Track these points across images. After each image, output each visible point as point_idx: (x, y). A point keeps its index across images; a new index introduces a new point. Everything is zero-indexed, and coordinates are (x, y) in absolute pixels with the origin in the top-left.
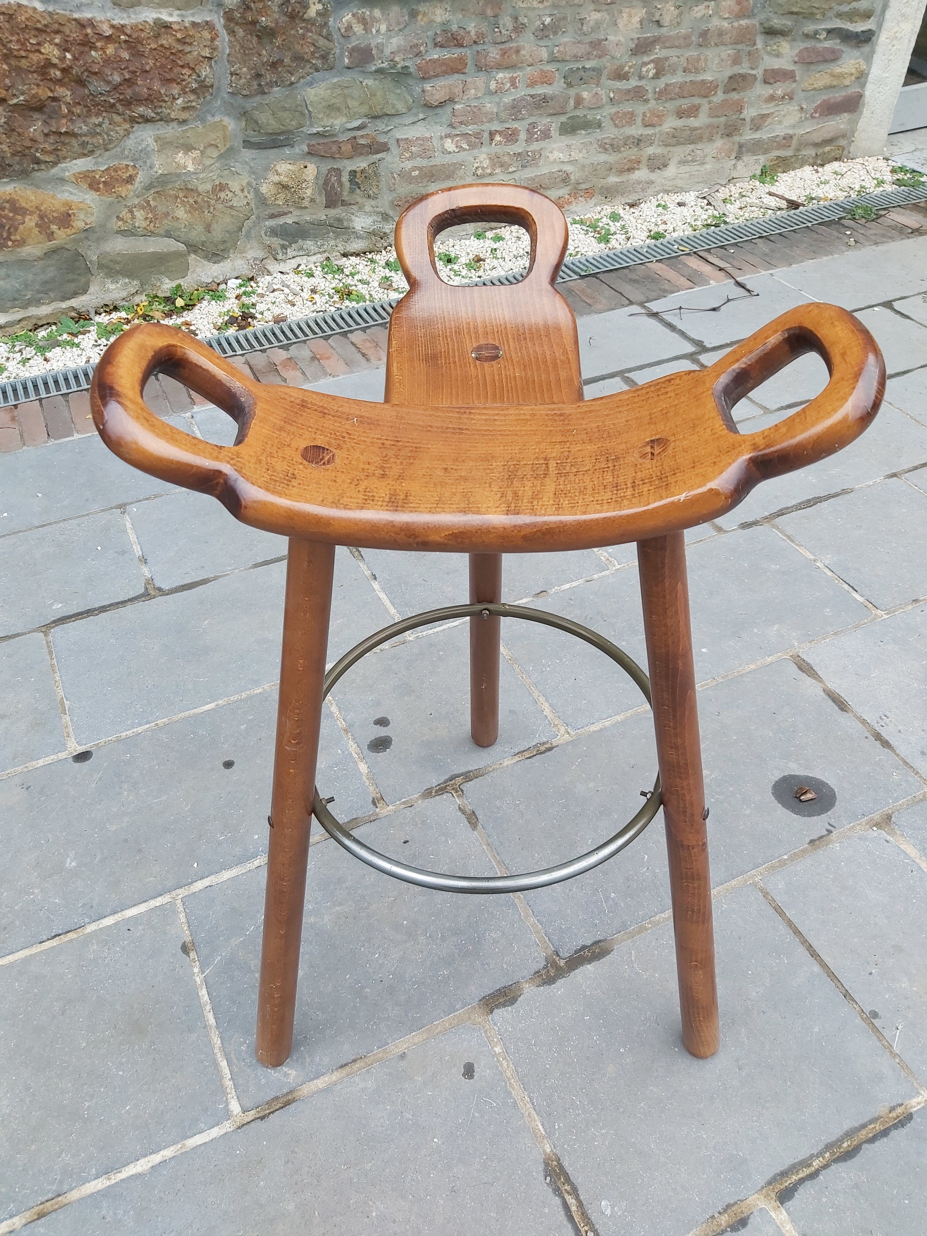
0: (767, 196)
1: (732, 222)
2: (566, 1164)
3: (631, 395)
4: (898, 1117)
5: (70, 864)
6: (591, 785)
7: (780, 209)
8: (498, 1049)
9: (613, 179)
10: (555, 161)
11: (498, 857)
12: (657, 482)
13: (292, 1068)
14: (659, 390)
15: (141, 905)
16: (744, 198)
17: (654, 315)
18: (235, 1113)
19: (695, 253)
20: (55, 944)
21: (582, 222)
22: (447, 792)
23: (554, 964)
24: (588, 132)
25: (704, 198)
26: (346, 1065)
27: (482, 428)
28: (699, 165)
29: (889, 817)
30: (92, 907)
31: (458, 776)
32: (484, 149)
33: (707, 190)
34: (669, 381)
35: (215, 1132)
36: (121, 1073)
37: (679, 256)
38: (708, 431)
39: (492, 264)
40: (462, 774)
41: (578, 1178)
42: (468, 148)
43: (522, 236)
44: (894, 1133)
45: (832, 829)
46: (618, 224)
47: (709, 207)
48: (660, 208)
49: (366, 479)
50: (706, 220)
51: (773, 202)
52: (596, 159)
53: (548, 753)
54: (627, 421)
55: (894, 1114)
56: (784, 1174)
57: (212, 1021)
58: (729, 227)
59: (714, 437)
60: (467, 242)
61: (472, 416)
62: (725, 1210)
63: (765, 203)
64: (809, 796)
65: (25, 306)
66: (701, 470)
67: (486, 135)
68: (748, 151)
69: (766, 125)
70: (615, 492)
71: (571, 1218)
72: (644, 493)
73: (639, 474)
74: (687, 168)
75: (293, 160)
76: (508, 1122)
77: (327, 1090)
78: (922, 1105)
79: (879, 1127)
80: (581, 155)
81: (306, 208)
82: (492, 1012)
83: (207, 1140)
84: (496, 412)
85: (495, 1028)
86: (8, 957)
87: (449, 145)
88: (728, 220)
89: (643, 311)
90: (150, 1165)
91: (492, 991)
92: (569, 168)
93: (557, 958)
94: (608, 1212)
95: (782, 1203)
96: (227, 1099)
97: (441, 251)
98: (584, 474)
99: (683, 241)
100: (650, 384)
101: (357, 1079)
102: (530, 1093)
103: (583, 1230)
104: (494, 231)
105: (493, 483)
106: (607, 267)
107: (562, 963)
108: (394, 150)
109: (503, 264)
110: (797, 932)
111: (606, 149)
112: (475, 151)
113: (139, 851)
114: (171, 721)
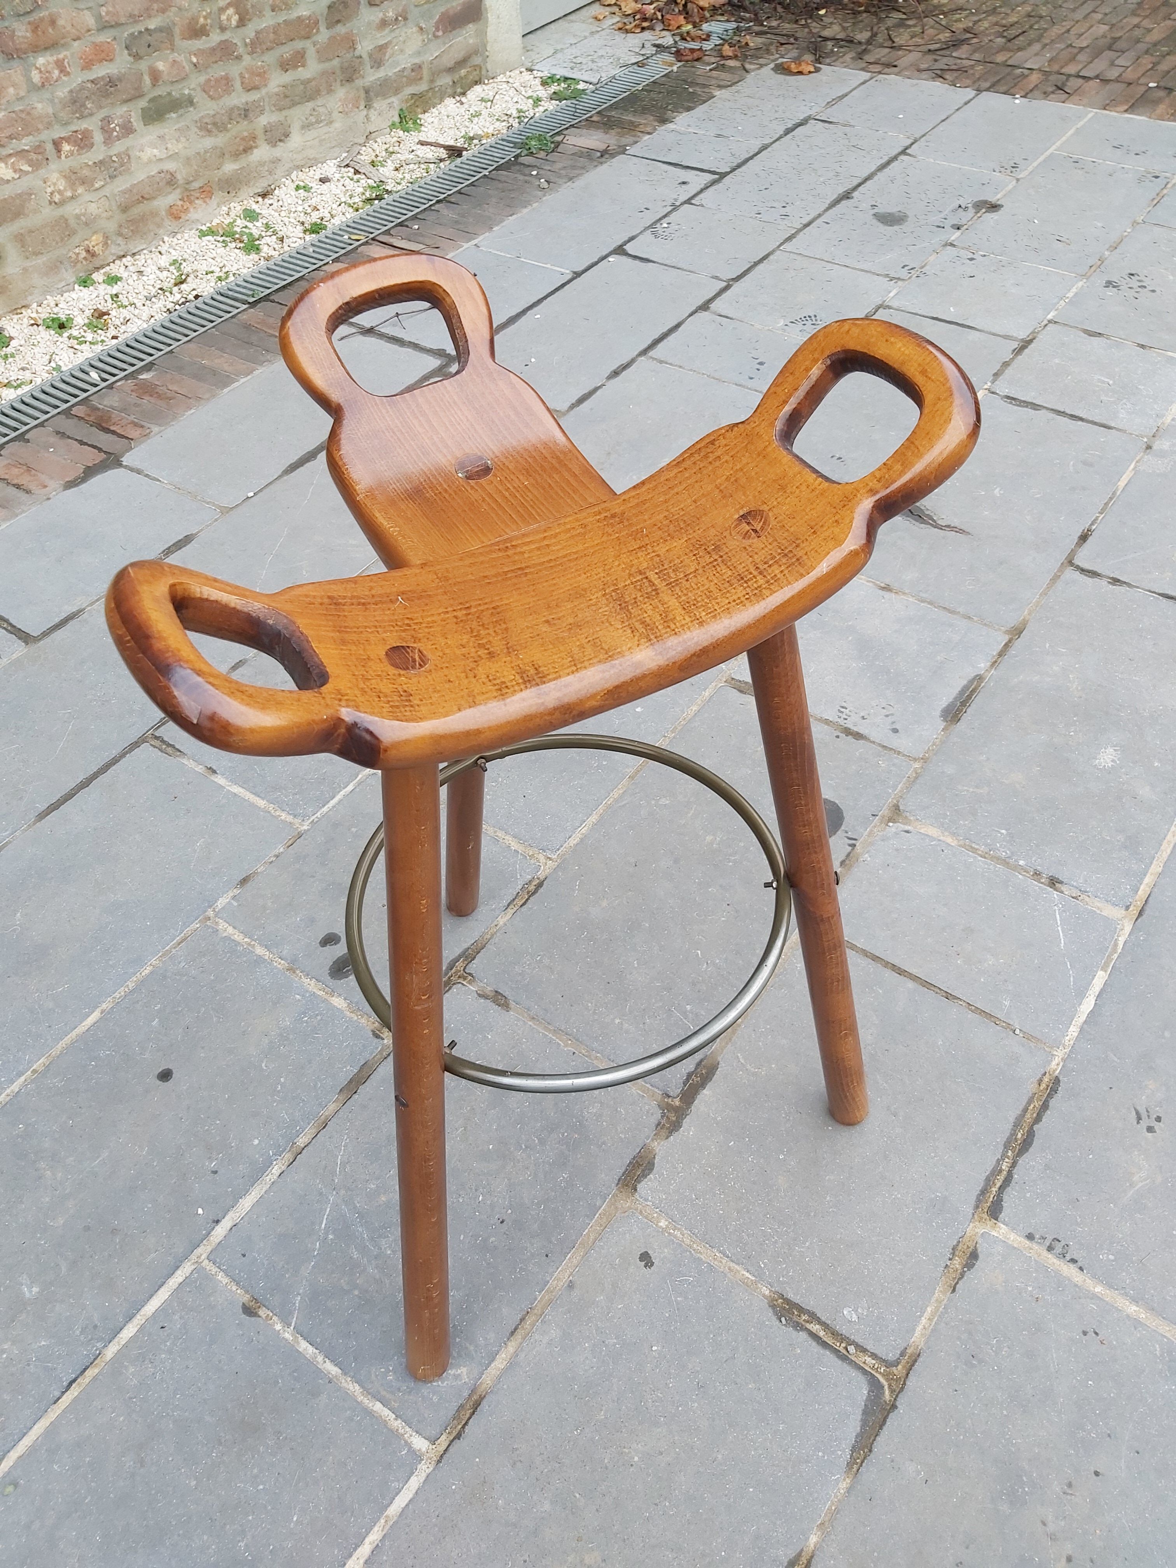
0: (419, 146)
1: (395, 189)
2: (791, 1296)
3: (676, 471)
4: (1048, 1086)
5: (31, 1292)
6: (604, 903)
7: (441, 160)
8: (663, 1223)
9: (230, 167)
10: (150, 161)
11: (550, 1027)
12: (784, 561)
13: (458, 1366)
14: (706, 456)
15: (160, 1292)
16: (393, 156)
17: (370, 331)
18: (424, 1450)
19: (373, 239)
20: (76, 1394)
21: (212, 232)
22: (454, 984)
23: (670, 1108)
24: (180, 113)
25: (347, 166)
26: (516, 1329)
27: (542, 560)
28: (327, 125)
29: (896, 808)
30: (95, 1327)
31: (457, 960)
32: (53, 166)
33: (346, 154)
34: (712, 443)
35: (414, 1483)
36: (261, 1487)
37: (356, 248)
38: (804, 488)
39: (122, 317)
40: (460, 957)
41: (809, 1303)
42: (30, 169)
43: (142, 269)
44: (1052, 1102)
45: (853, 842)
46: (259, 224)
47: (358, 176)
48: (301, 191)
49: (478, 666)
50: (364, 194)
51: (429, 153)
52: (200, 146)
53: (541, 890)
54: (695, 501)
55: (1043, 1086)
56: (984, 1192)
57: (333, 1370)
58: (396, 196)
59: (814, 494)
60: (74, 295)
61: (519, 550)
62: (953, 1254)
63: (421, 156)
66: (827, 534)
67: (49, 147)
68: (377, 96)
69: (387, 58)
70: (745, 585)
71: (825, 1345)
72: (779, 576)
73: (756, 557)
74: (312, 134)
76: (714, 1289)
78: (1061, 1064)
79: (1037, 1104)
80: (180, 146)
82: (636, 1190)
83: (411, 1496)
84: (542, 536)
85: (648, 1203)
86: (21, 1443)
87: (4, 171)
88: (389, 188)
89: (354, 330)
90: (362, 1561)
91: (624, 1169)
92: (171, 166)
93: (670, 1100)
94: (855, 1318)
95: (996, 1219)
96: (406, 1442)
97: (44, 316)
98: (695, 576)
99: (349, 227)
101: (537, 1337)
102: (719, 1247)
103: (841, 1349)
104: (102, 271)
105: (611, 619)
106: (277, 284)
107: (677, 1102)
109: (136, 312)
111: (209, 131)
112: (42, 172)
113: (114, 1231)
114: (51, 1059)
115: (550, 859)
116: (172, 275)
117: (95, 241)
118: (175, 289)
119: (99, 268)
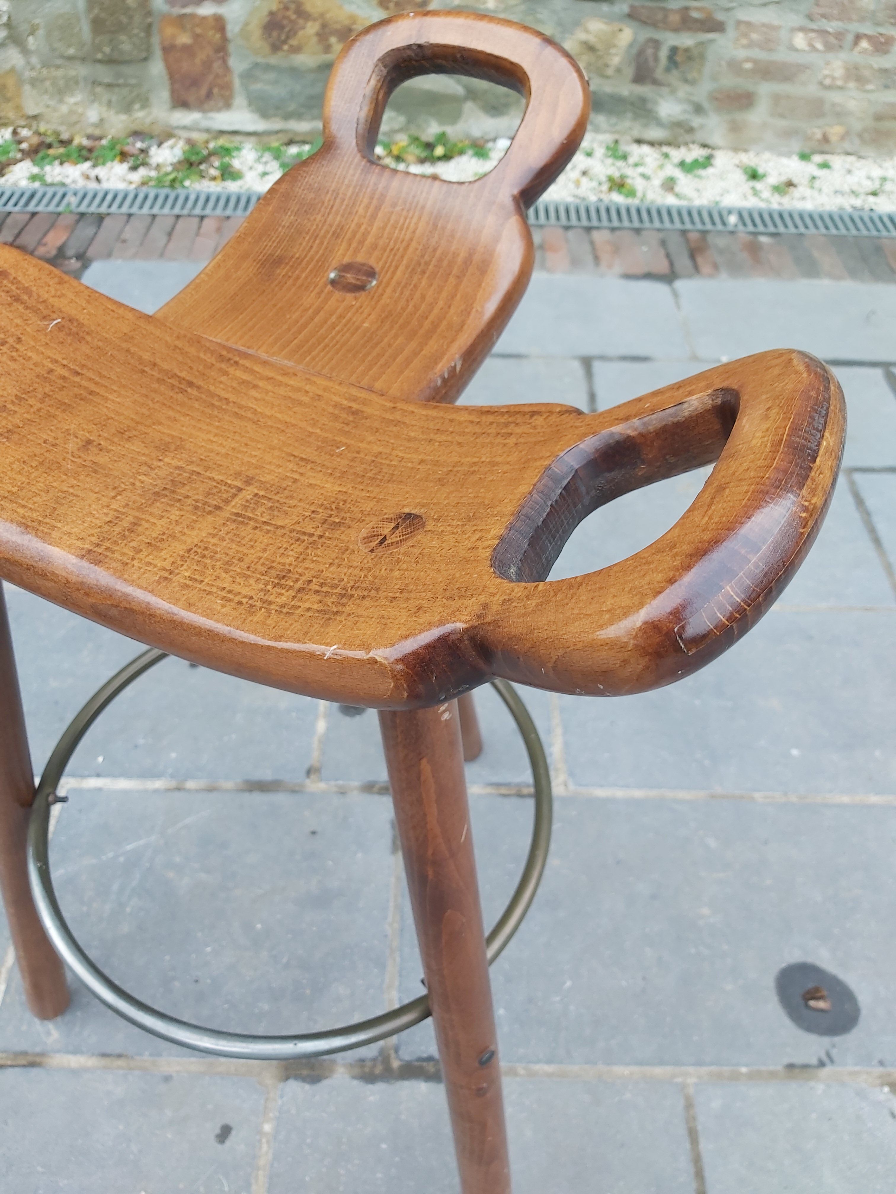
12: (331, 601)
13: (57, 1029)
23: (387, 1062)
26: (108, 1056)
27: (221, 393)
32: (843, 55)
42: (822, 48)
43: (855, 170)
45: (827, 1061)
54: (421, 462)
59: (467, 554)
60: (786, 161)
61: (231, 369)
64: (821, 1004)
65: (287, 117)
66: (394, 613)
67: (850, 38)
72: (298, 611)
73: (332, 568)
75: (609, 19)
77: (75, 1072)
81: (608, 77)
82: (286, 1081)
84: (273, 375)
85: (280, 1101)
87: (800, 41)
93: (393, 1054)
98: (268, 532)
101: (109, 1078)
104: (824, 156)
105: (126, 493)
107: (396, 1064)
108: (731, 32)
109: (816, 196)
112: (830, 56)
116: (869, 186)
117: (835, 131)
118: (863, 197)
119: (822, 152)
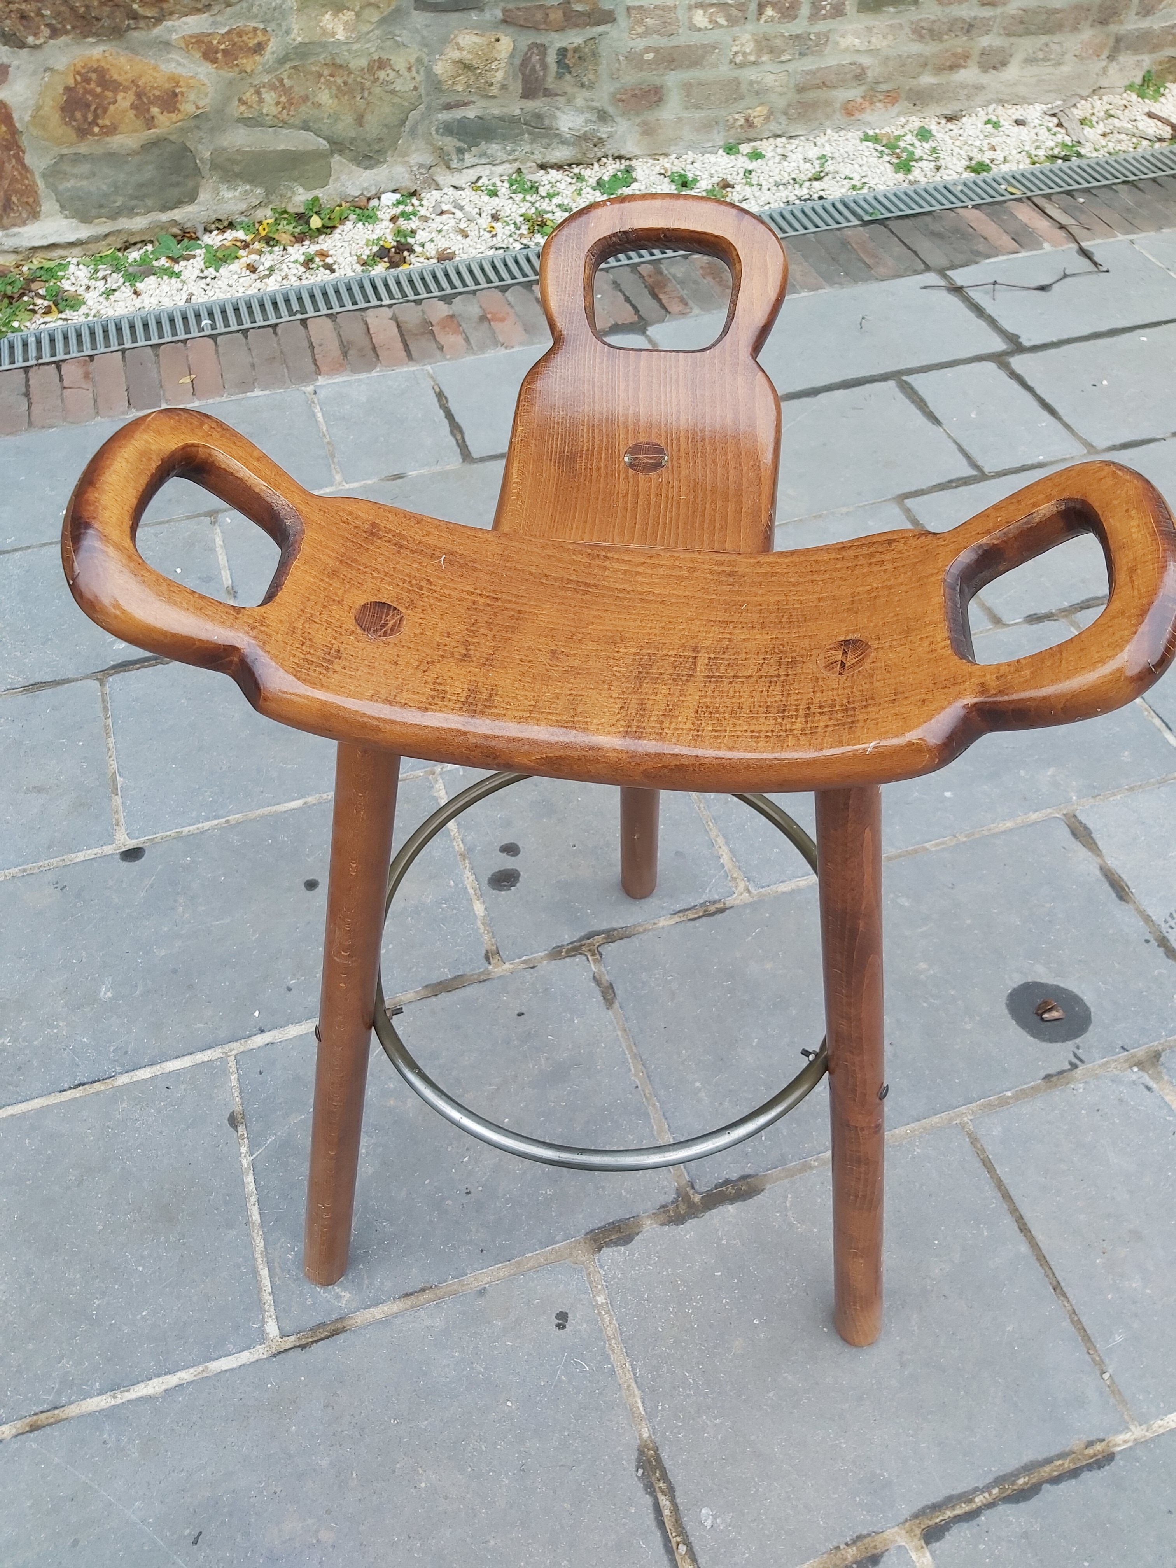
0: (1145, 118)
1: (1088, 155)
2: (664, 1455)
3: (833, 555)
4: (1095, 1455)
5: (105, 994)
6: (769, 966)
7: (1160, 140)
8: (600, 1299)
9: (927, 80)
10: (847, 50)
11: (634, 1048)
12: (839, 715)
13: (345, 1289)
14: (872, 555)
15: (186, 1058)
16: (1111, 120)
17: (958, 290)
18: (271, 1336)
19: (1029, 198)
20: (78, 1095)
21: (876, 139)
22: (581, 954)
23: (686, 1198)
24: (899, 9)
25: (1054, 115)
26: (412, 1294)
27: (617, 586)
28: (1054, 65)
29: (1156, 1056)
30: (126, 1053)
31: (598, 933)
32: (749, 27)
33: (1059, 103)
34: (890, 542)
35: (245, 1357)
36: (140, 1269)
37: (1005, 201)
38: (926, 643)
39: (744, 194)
40: (603, 932)
41: (677, 1476)
42: (725, 23)
43: (789, 154)
44: (1086, 1475)
45: (1078, 1062)
46: (926, 146)
47: (1059, 129)
48: (989, 126)
49: (440, 662)
50: (1052, 149)
51: (1152, 128)
52: (906, 49)
53: (719, 917)
54: (820, 600)
55: (1090, 1451)
56: (936, 1507)
57: (256, 1217)
58: (1083, 163)
59: (930, 656)
60: (712, 158)
61: (607, 564)
62: (854, 1542)
63: (1141, 128)
64: (1055, 1014)
65: (114, 216)
66: (903, 710)
68: (1127, 48)
69: (1161, 7)
70: (780, 720)
71: (661, 1524)
72: (819, 730)
73: (818, 694)
74: (1035, 70)
75: (480, 29)
76: (600, 1393)
77: (385, 1323)
78: (1130, 1444)
79: (1068, 1464)
80: (885, 43)
81: (494, 97)
82: (600, 1251)
83: (234, 1366)
84: (642, 560)
85: (601, 1271)
86: (20, 1105)
87: (700, 18)
88: (1083, 151)
89: (943, 283)
90: (164, 1387)
91: (603, 1224)
92: (865, 60)
93: (692, 1191)
94: (708, 1524)
95: (927, 1544)
96: (263, 1318)
97: (675, 169)
98: (742, 683)
99: (1015, 178)
100: (864, 541)
101: (423, 1313)
102: (633, 1360)
103: (674, 1541)
104: (752, 144)
105: (615, 684)
106: (901, 210)
107: (697, 1198)
108: (623, 22)
109: (758, 194)
110: (1006, 1196)
111: (922, 37)
112: (736, 29)
113: (190, 987)
114: (245, 818)
115: (749, 892)
116: (810, 170)
117: (758, 112)
118: (807, 184)
119: (749, 140)
